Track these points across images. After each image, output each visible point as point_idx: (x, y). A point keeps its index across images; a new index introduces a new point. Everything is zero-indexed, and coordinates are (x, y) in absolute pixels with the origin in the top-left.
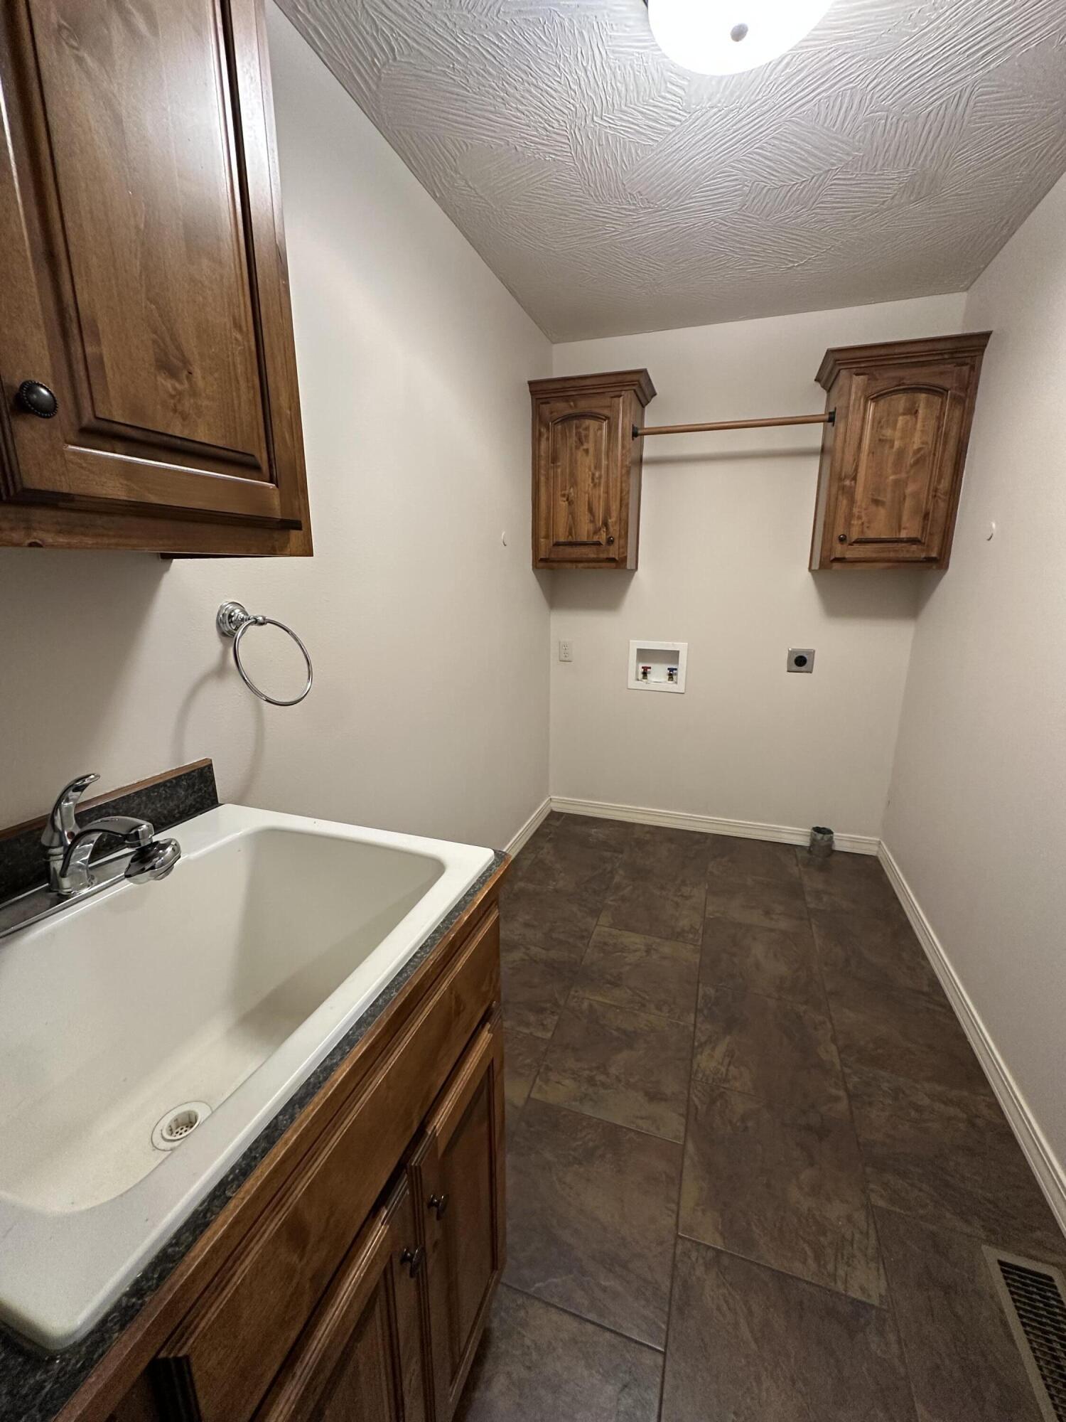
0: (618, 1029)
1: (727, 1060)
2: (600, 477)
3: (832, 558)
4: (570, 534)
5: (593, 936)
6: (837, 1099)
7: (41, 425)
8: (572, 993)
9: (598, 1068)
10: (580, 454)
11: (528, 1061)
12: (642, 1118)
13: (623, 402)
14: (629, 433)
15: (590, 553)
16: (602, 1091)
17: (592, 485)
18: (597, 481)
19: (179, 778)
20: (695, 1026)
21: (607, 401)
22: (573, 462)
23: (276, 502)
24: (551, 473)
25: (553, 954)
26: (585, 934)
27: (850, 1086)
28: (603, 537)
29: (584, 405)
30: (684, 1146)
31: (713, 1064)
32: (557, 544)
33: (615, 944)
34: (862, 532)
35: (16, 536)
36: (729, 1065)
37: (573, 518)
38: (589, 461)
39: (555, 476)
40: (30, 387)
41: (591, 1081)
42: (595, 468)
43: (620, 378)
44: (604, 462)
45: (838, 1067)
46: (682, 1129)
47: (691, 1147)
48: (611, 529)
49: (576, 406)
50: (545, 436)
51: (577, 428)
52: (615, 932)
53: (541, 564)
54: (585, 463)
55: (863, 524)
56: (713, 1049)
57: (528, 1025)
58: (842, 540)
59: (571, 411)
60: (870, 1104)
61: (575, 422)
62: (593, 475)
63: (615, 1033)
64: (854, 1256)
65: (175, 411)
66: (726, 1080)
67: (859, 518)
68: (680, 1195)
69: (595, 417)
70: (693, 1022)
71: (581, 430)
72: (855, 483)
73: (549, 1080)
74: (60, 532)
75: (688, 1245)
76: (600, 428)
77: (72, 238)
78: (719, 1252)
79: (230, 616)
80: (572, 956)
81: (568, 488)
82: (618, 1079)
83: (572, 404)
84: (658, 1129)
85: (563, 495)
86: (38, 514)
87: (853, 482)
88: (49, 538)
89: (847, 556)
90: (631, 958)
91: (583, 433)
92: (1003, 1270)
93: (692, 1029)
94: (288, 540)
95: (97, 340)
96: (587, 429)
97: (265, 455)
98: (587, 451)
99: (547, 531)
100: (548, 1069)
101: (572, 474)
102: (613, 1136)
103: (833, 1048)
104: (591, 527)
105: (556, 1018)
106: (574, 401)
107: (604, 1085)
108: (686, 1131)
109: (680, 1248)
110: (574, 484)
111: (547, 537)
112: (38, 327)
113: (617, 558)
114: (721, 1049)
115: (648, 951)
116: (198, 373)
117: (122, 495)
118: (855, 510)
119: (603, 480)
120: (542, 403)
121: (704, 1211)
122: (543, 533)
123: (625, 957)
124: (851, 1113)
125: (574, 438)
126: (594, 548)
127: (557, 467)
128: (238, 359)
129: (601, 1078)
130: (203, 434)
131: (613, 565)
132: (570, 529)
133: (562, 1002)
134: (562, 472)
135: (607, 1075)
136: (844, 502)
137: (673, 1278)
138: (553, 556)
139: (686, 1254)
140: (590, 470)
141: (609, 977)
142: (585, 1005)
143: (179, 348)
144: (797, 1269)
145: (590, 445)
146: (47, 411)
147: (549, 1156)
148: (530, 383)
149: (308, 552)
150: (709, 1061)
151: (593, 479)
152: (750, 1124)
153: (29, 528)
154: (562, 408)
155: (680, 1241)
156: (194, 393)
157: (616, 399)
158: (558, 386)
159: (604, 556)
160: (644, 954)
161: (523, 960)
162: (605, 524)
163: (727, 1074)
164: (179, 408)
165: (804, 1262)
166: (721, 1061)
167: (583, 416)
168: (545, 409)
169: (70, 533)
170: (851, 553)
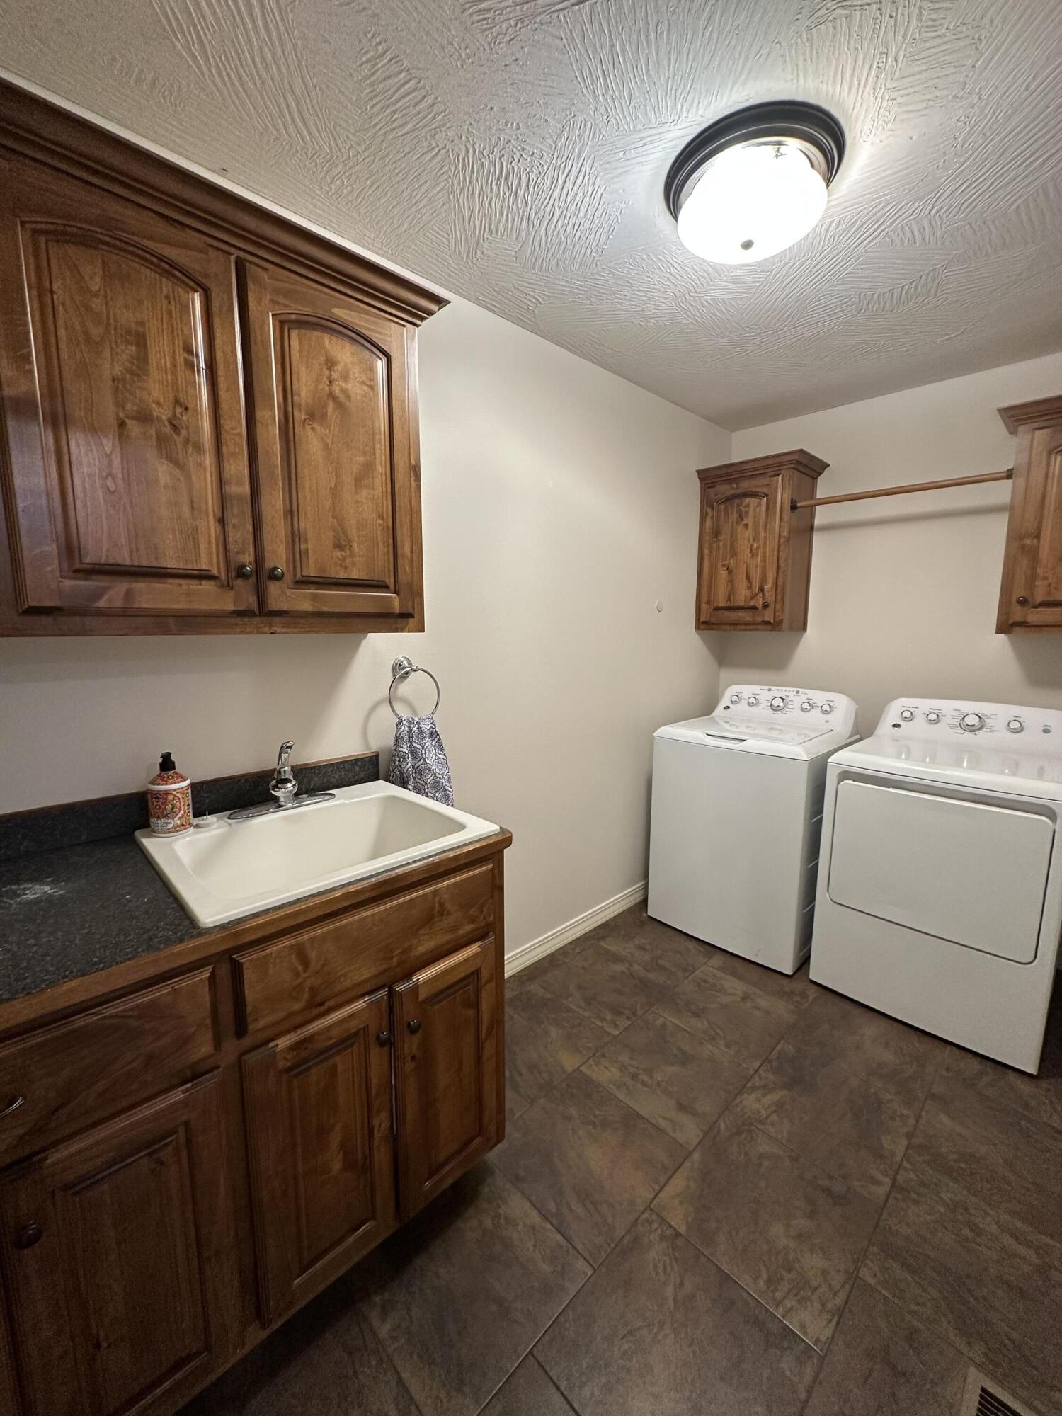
0: (679, 1048)
1: (773, 1108)
2: (758, 548)
3: (1011, 622)
4: (729, 599)
5: (697, 972)
6: (877, 1183)
7: (278, 583)
8: (653, 1009)
9: (645, 1070)
10: (740, 529)
11: (590, 1045)
12: (665, 1118)
13: (783, 479)
14: (787, 506)
15: (746, 616)
16: (639, 1086)
17: (750, 555)
18: (754, 551)
19: (357, 760)
20: (757, 1071)
21: (764, 481)
22: (733, 536)
23: (397, 603)
24: (714, 546)
25: (652, 976)
26: (691, 968)
27: (900, 1179)
28: (759, 602)
29: (746, 485)
30: (691, 1153)
31: (757, 1106)
32: (717, 609)
33: (714, 984)
34: (1049, 594)
35: (266, 629)
36: (773, 1112)
37: (732, 585)
38: (749, 533)
39: (718, 547)
40: (275, 569)
41: (634, 1077)
42: (754, 540)
43: (777, 460)
44: (762, 534)
45: (898, 1159)
46: (696, 1141)
47: (696, 1156)
48: (767, 594)
49: (738, 487)
50: (710, 514)
51: (738, 506)
52: (719, 974)
53: (701, 627)
54: (744, 537)
55: (1050, 584)
56: (764, 1095)
57: (603, 1020)
58: (1023, 602)
59: (733, 492)
60: (916, 1202)
61: (736, 501)
62: (752, 546)
63: (675, 1051)
64: (809, 1299)
65: (341, 566)
66: (762, 1123)
67: (1045, 578)
68: (665, 1184)
69: (755, 495)
70: (756, 1068)
71: (742, 508)
72: (1039, 541)
73: (600, 1063)
74: (283, 627)
75: (654, 1217)
76: (759, 505)
77: (301, 501)
78: (678, 1235)
79: (400, 665)
80: (669, 982)
81: (728, 558)
82: (659, 1084)
83: (735, 486)
84: (674, 1130)
85: (724, 566)
86: (277, 619)
87: (1035, 541)
88: (278, 630)
89: (1029, 620)
90: (724, 999)
91: (744, 510)
92: (981, 1396)
93: (751, 1072)
94: (408, 623)
95: (306, 541)
96: (748, 506)
97: (392, 580)
98: (746, 526)
99: (709, 597)
100: (603, 1055)
101: (733, 547)
102: (631, 1120)
103: (904, 1142)
104: (748, 593)
105: (629, 1023)
106: (737, 484)
107: (644, 1084)
108: (699, 1143)
109: (645, 1216)
110: (734, 554)
111: (708, 602)
112: (282, 542)
113: (772, 621)
114: (774, 1097)
115: (744, 999)
116: (355, 545)
117: (310, 609)
118: (1040, 571)
119: (761, 551)
120: (709, 487)
121: (681, 1203)
122: (704, 599)
123: (717, 997)
124: (886, 1201)
125: (735, 515)
126: (750, 613)
127: (720, 541)
128: (379, 533)
129: (645, 1078)
130: (355, 575)
131: (770, 627)
132: (729, 596)
133: (640, 1013)
134: (724, 545)
135: (651, 1078)
136: (1024, 563)
137: (628, 1231)
138: (713, 620)
139: (650, 1222)
140: (749, 540)
141: (693, 1007)
142: (661, 1021)
143: (347, 536)
144: (745, 1280)
145: (750, 520)
146: (279, 578)
147: (573, 1111)
148: (699, 472)
149: (421, 629)
150: (752, 1103)
151: (751, 550)
152: (766, 1163)
153: (271, 626)
154: (726, 490)
155: (648, 1211)
156: (352, 555)
157: (775, 478)
158: (724, 471)
159: (759, 619)
160: (739, 999)
161: (623, 972)
162: (762, 590)
163: (767, 1118)
164: (343, 564)
165: (755, 1280)
166: (766, 1106)
167: (745, 495)
168: (712, 492)
169: (288, 627)
170: (1034, 616)
